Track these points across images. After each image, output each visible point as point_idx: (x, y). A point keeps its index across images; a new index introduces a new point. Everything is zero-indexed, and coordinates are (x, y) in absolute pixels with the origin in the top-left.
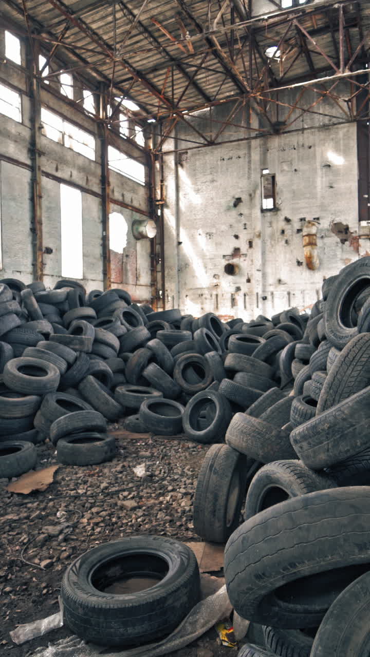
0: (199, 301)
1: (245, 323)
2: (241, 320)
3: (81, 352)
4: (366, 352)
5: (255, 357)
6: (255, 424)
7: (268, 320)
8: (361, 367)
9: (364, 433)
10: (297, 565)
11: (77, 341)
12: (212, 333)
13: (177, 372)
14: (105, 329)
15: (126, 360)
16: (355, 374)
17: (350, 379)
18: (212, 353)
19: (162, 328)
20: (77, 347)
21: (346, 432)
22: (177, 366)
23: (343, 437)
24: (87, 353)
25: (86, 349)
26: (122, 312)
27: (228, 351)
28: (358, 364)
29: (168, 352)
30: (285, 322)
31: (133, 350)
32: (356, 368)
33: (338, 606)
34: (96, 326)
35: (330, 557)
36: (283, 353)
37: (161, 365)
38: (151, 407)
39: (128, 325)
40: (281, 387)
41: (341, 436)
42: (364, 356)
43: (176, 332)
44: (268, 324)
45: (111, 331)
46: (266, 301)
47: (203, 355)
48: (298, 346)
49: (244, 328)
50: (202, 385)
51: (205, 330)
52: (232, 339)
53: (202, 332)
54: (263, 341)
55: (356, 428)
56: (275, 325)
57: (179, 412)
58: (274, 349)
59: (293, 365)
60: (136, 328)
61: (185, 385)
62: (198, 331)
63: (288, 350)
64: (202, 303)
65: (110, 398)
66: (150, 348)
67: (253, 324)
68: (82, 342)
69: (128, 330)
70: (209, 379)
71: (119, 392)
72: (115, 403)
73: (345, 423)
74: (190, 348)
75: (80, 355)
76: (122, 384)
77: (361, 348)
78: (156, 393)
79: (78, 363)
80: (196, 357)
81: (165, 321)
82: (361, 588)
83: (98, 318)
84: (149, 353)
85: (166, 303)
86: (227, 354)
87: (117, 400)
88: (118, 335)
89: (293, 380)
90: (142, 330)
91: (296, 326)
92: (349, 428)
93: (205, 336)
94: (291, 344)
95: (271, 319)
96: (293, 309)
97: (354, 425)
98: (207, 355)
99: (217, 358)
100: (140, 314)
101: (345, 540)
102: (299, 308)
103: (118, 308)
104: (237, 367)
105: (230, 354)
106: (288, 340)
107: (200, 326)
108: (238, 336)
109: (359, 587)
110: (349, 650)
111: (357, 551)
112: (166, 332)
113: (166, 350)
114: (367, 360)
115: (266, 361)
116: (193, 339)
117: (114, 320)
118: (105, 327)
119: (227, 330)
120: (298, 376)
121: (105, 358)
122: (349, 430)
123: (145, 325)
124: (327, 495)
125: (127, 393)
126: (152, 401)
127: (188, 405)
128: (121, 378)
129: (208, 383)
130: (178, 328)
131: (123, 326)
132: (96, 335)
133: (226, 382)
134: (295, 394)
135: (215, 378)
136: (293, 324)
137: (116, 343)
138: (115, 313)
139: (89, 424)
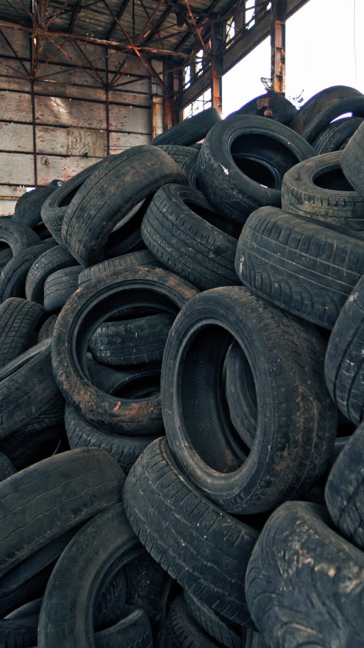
4: (18, 318)
8: (14, 333)
9: (38, 399)
10: (16, 552)
16: (9, 340)
17: (4, 346)
21: (20, 401)
23: (18, 407)
28: (11, 330)
32: (9, 334)
33: (58, 576)
35: (49, 532)
41: (16, 407)
42: (16, 321)
55: (30, 396)
73: (19, 392)
77: (12, 314)
82: (77, 550)
92: (23, 396)
97: (28, 393)
101: (61, 510)
109: (75, 550)
110: (77, 612)
111: (73, 516)
114: (20, 325)
122: (23, 399)
124: (35, 470)
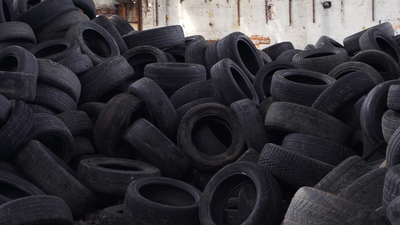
0: (205, 11)
1: (298, 51)
2: (289, 45)
3: (18, 100)
5: (317, 107)
6: (331, 202)
7: (337, 45)
11: (12, 82)
12: (241, 67)
13: (184, 135)
14: (54, 60)
15: (93, 114)
18: (243, 102)
19: (153, 59)
20: (12, 91)
22: (183, 125)
24: (28, 102)
25: (27, 94)
26: (82, 31)
27: (271, 99)
29: (168, 100)
30: (366, 49)
31: (105, 97)
34: (38, 55)
36: (367, 101)
37: (156, 121)
38: (145, 190)
39: (93, 54)
40: (364, 156)
43: (177, 67)
44: (337, 51)
45: (66, 65)
46: (329, 10)
47: (228, 104)
48: (392, 88)
49: (296, 59)
50: (225, 156)
51: (230, 63)
52: (278, 77)
53: (224, 65)
54: (330, 81)
56: (351, 54)
57: (192, 199)
58: (351, 95)
59: (384, 120)
60: (108, 59)
61: (198, 156)
62: (219, 64)
63: (376, 96)
64: (211, 15)
65: (72, 178)
66: (135, 93)
67: (311, 53)
68: (19, 83)
69: (95, 63)
70: (238, 148)
71: (86, 168)
72: (81, 186)
74: (205, 94)
75: (17, 105)
76: (88, 154)
78: (149, 170)
79: (15, 118)
80: (216, 108)
81: (156, 46)
83: (38, 42)
84: (134, 102)
85: (144, 14)
86: (268, 104)
87: (82, 181)
88: (79, 72)
89: (385, 145)
90: (119, 62)
91: (387, 55)
93: (230, 72)
94: (380, 85)
95: (342, 44)
96: (381, 26)
98: (234, 105)
99: (253, 110)
100: (113, 33)
102: (392, 23)
103: (76, 24)
104: (288, 126)
105: (275, 104)
106: (374, 79)
107: (219, 55)
108: (287, 73)
112: (160, 67)
113: (164, 96)
115: (337, 114)
116: (209, 76)
117: (68, 45)
118: (54, 56)
119: (265, 62)
120: (393, 137)
121: (57, 111)
123: (121, 54)
125: (100, 169)
126: (143, 181)
127: (207, 188)
128: (85, 145)
129: (237, 153)
130: (180, 58)
131: (85, 56)
132: (40, 71)
133: (270, 149)
134: (387, 165)
135: (249, 145)
136: (382, 53)
137: (75, 84)
138: (70, 32)
139: (46, 217)
